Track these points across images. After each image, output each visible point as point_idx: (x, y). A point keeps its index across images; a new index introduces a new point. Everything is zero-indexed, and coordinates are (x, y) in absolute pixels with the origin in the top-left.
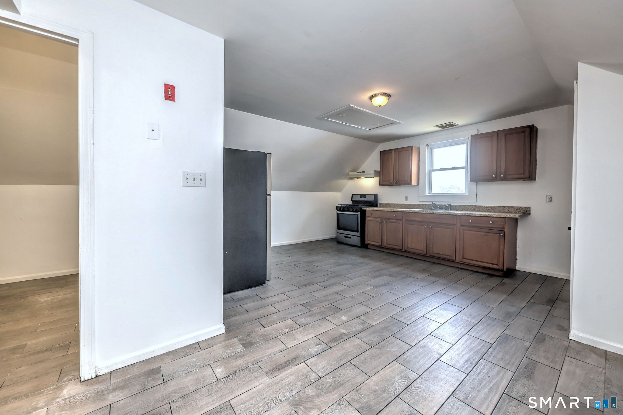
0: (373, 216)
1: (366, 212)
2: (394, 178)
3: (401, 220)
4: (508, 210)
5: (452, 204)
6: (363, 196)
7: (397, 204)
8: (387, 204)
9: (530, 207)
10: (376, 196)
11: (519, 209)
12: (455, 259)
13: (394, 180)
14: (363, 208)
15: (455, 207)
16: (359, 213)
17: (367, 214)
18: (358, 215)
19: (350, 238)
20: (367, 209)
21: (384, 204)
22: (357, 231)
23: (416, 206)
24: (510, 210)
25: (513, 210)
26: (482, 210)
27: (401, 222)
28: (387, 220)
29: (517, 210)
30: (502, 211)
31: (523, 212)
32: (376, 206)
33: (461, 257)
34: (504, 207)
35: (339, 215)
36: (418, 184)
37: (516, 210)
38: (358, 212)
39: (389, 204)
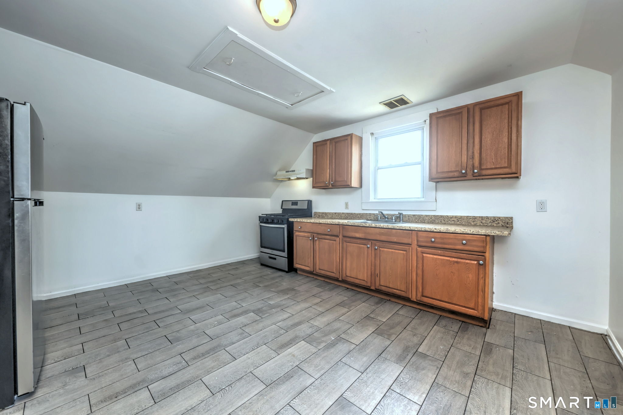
0: (302, 230)
1: (295, 225)
2: (331, 177)
3: (337, 236)
4: (481, 222)
5: (404, 213)
6: (295, 203)
7: (335, 213)
8: (323, 213)
9: (512, 217)
10: (310, 202)
11: (496, 220)
12: (410, 297)
13: (330, 180)
14: (291, 220)
15: (407, 217)
16: (285, 226)
17: (296, 227)
18: (284, 228)
19: (275, 259)
20: (295, 220)
21: (319, 213)
22: (284, 251)
23: (358, 216)
24: (484, 222)
25: (488, 222)
26: (444, 221)
27: (338, 239)
28: (320, 236)
29: (494, 221)
30: (473, 224)
31: (503, 224)
32: (310, 216)
33: (419, 295)
34: (475, 218)
35: (262, 227)
36: (361, 186)
37: (492, 221)
38: (283, 224)
39: (326, 214)
